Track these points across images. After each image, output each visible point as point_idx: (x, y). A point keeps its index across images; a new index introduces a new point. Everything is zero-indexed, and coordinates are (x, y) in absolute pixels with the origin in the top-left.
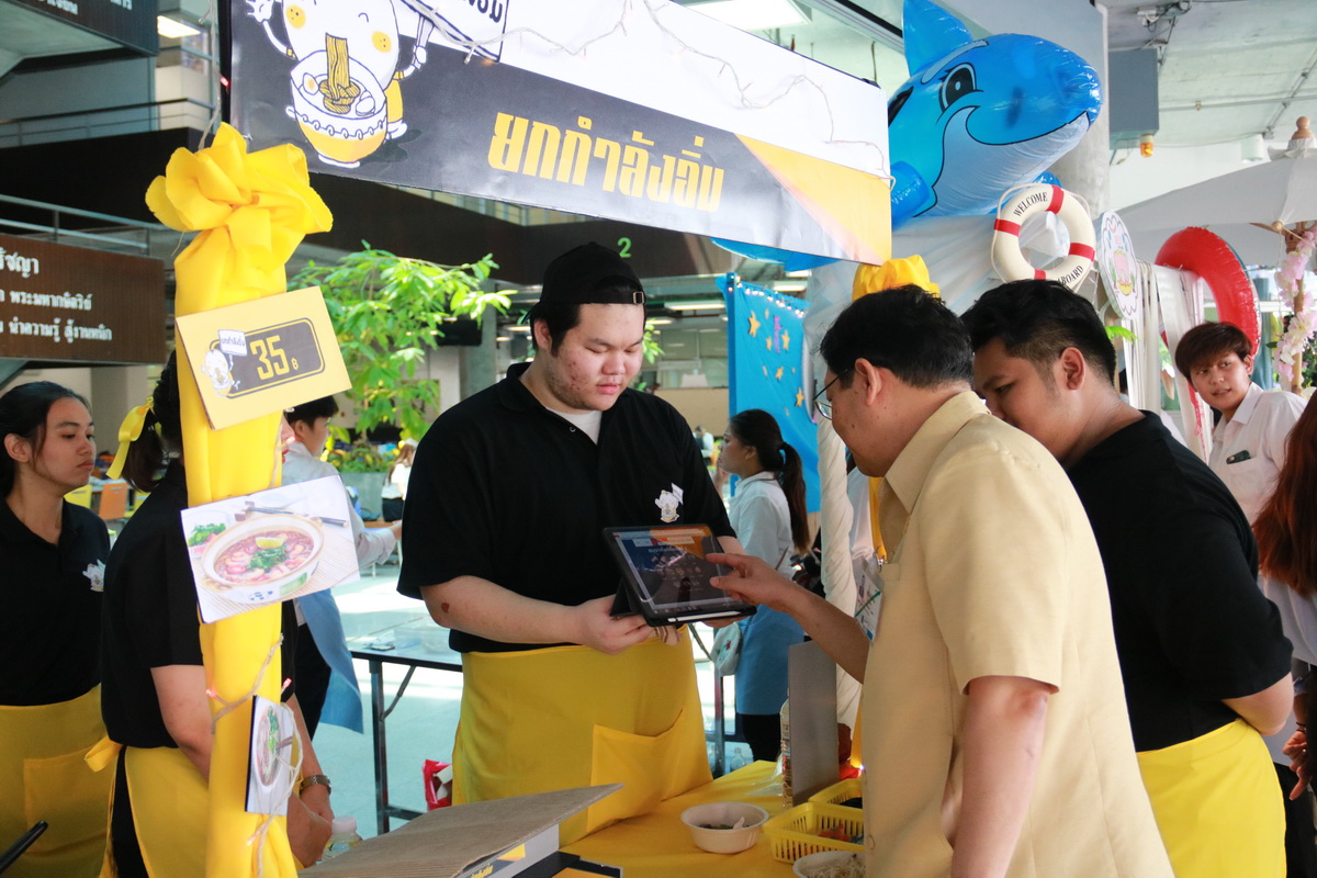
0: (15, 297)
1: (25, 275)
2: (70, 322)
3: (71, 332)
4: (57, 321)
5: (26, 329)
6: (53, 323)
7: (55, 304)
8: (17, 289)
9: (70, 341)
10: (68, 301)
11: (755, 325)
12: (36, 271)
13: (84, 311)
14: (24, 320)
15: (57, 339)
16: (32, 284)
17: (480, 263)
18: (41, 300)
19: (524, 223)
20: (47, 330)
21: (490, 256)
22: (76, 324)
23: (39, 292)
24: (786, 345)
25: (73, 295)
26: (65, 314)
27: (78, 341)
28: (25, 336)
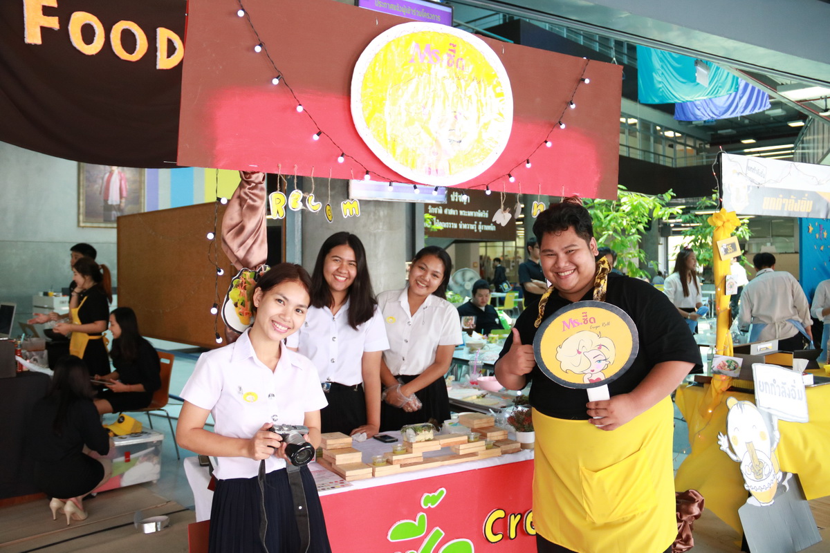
0: (462, 213)
1: (465, 203)
2: (480, 223)
3: (481, 227)
4: (476, 222)
5: (465, 226)
6: (474, 224)
7: (475, 215)
8: (462, 210)
9: (480, 231)
10: (480, 214)
11: (811, 229)
12: (469, 201)
13: (485, 218)
14: (464, 223)
15: (476, 231)
16: (467, 207)
17: (666, 194)
18: (470, 214)
19: (674, 166)
20: (472, 227)
21: (671, 190)
22: (483, 224)
23: (470, 210)
24: (825, 236)
25: (481, 211)
26: (479, 219)
27: (483, 231)
28: (465, 230)
